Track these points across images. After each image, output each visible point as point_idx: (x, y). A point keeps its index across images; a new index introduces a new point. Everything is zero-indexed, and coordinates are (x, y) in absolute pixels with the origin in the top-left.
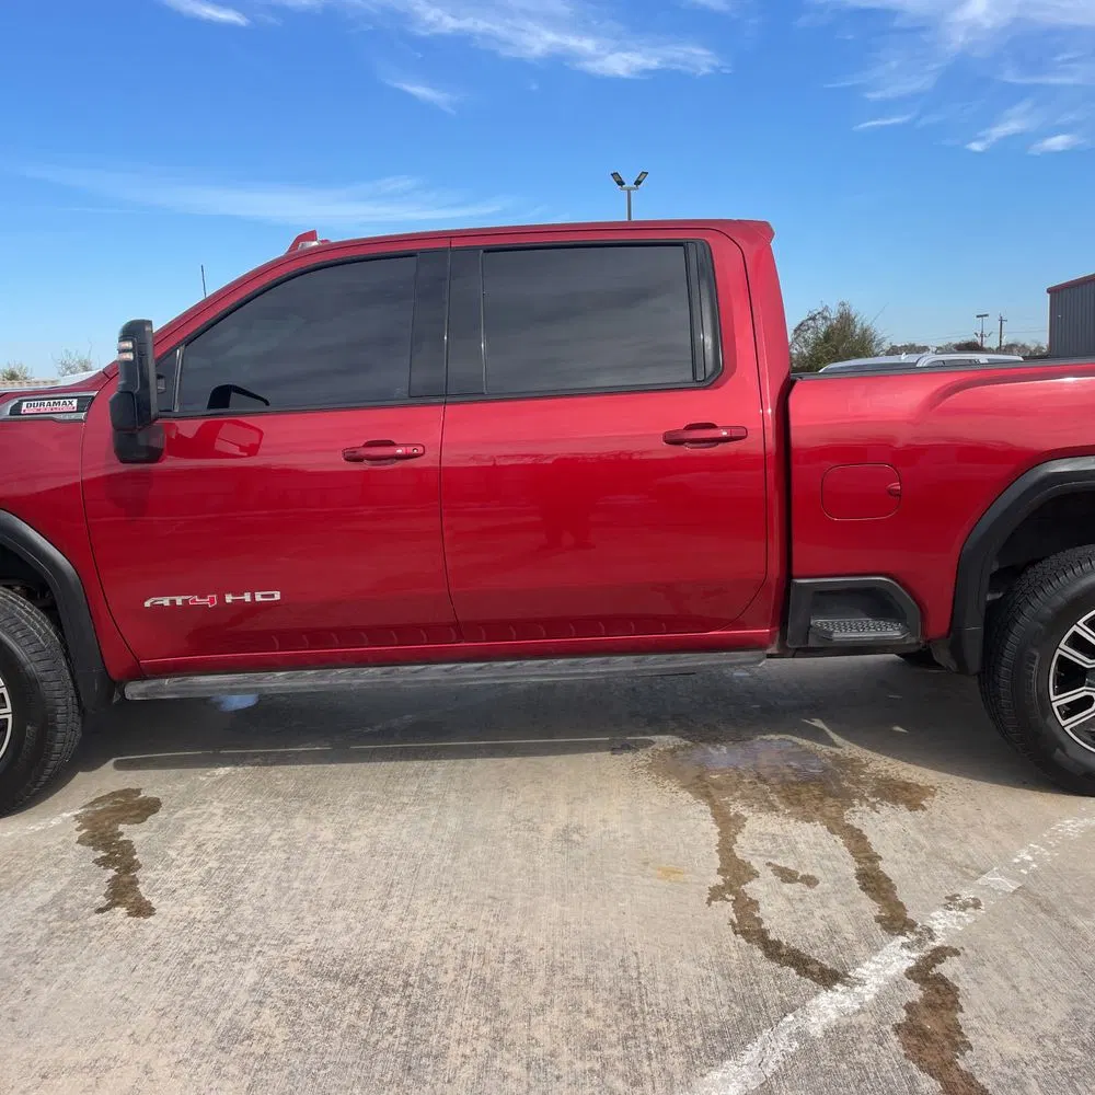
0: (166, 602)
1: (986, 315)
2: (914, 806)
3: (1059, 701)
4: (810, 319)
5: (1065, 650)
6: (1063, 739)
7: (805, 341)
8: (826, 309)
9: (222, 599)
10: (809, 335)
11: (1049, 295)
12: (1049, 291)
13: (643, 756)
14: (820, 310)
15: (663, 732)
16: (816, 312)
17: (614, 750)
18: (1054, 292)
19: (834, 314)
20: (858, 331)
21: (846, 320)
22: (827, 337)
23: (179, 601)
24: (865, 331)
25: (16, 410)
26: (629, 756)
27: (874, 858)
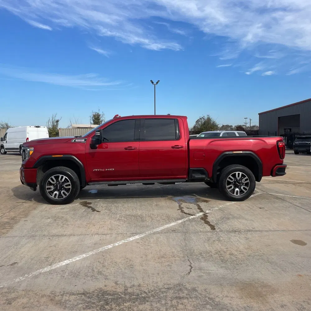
0: (97, 170)
1: (247, 118)
2: (207, 202)
3: (227, 187)
4: (200, 119)
5: (228, 179)
6: (228, 192)
7: (199, 124)
8: (204, 116)
9: (105, 170)
10: (200, 123)
11: (259, 115)
12: (259, 114)
13: (166, 198)
14: (202, 117)
15: (170, 195)
16: (201, 117)
17: (162, 197)
18: (260, 114)
19: (206, 118)
20: (212, 122)
21: (209, 119)
22: (204, 124)
23: (99, 170)
24: (214, 122)
25: (75, 141)
26: (164, 198)
27: (200, 207)
